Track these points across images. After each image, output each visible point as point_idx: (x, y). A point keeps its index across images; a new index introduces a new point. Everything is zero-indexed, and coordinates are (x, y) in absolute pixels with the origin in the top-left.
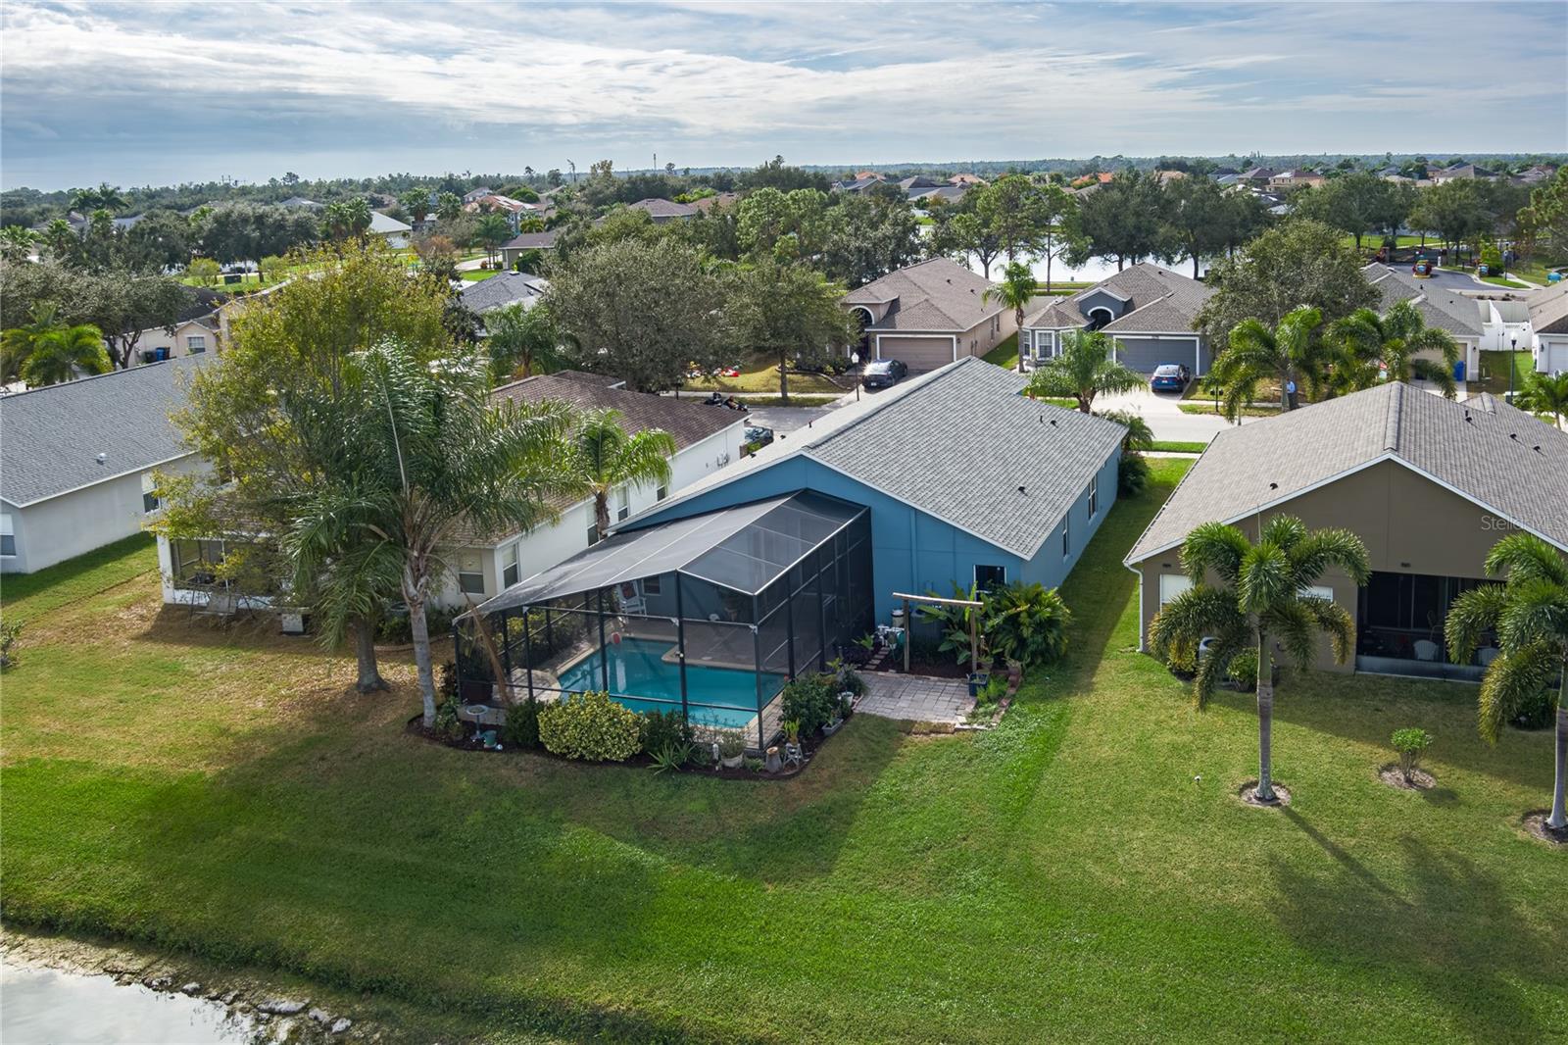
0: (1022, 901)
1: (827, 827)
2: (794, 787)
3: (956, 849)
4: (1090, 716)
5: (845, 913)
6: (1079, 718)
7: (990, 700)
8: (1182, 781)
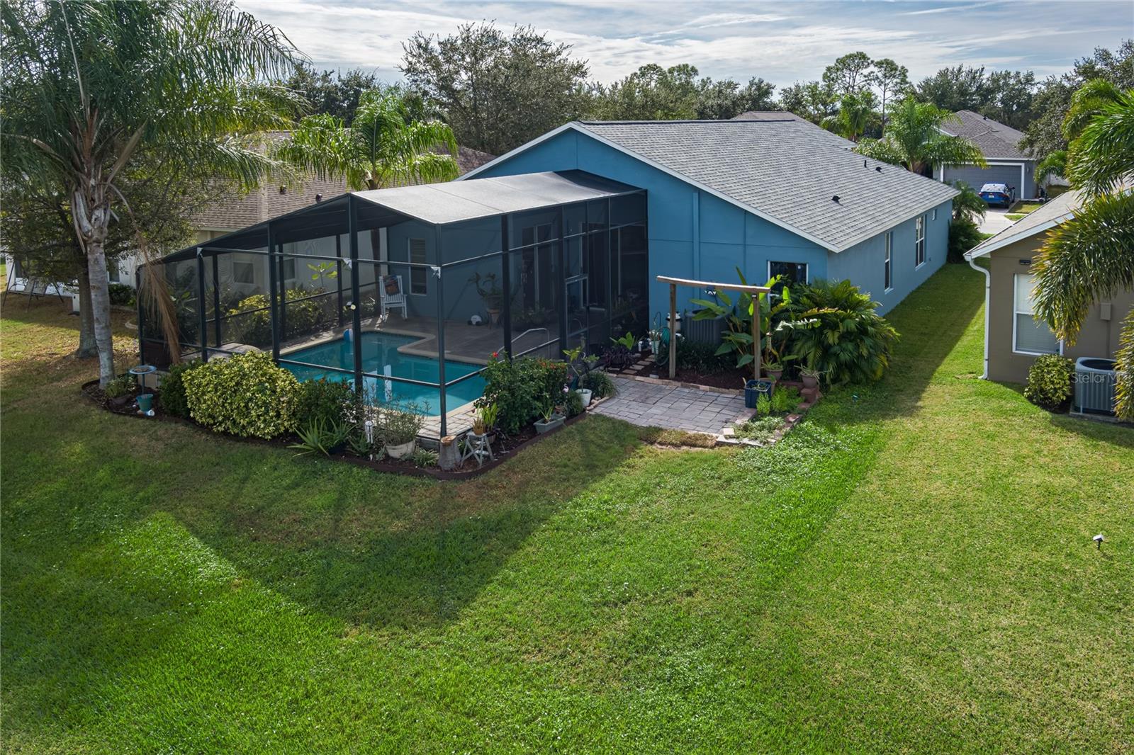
0: (772, 722)
1: (484, 548)
2: (466, 490)
3: (669, 609)
4: (912, 443)
5: (442, 697)
6: (897, 443)
7: (773, 413)
8: (1069, 541)
